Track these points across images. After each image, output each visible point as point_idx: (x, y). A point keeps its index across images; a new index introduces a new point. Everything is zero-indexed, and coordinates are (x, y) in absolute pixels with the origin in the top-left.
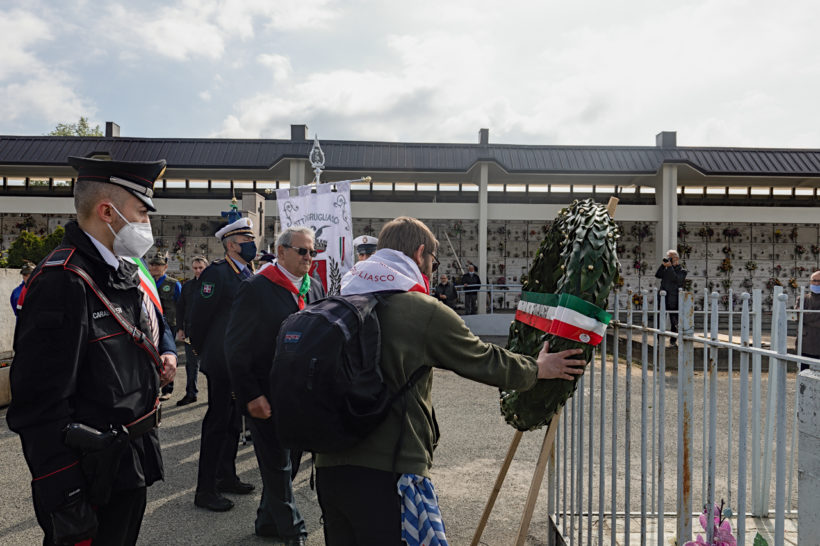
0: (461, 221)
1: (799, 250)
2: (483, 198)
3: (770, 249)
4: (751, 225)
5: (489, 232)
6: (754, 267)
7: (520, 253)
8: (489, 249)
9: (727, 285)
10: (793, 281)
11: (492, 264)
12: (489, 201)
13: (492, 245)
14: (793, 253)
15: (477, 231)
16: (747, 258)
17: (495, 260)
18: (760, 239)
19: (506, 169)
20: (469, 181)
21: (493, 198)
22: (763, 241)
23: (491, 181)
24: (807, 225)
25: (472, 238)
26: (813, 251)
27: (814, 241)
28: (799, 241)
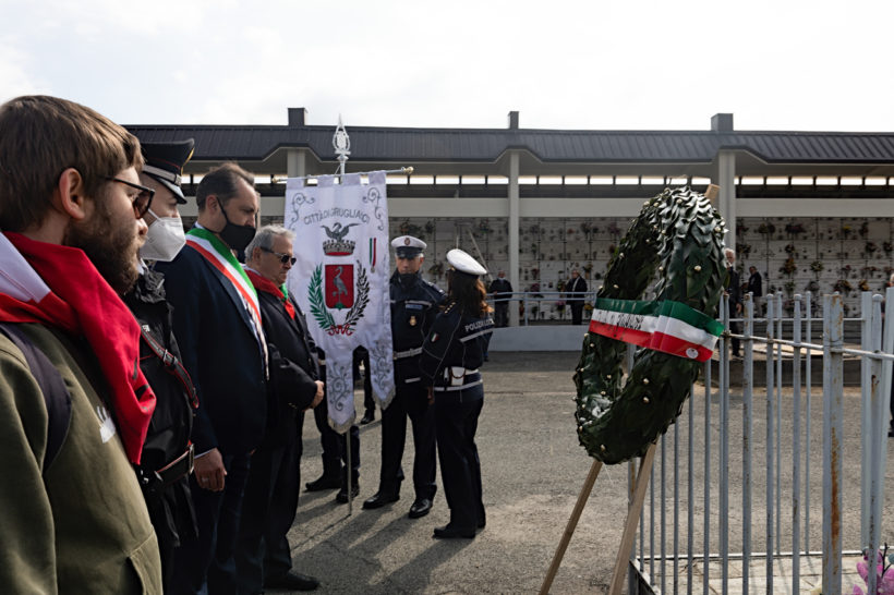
0: (487, 220)
1: (870, 248)
2: (514, 192)
3: (837, 247)
4: (817, 220)
5: (521, 231)
6: (821, 268)
7: (556, 255)
8: (520, 251)
9: (790, 288)
10: (864, 284)
11: (523, 269)
12: (521, 196)
13: (524, 247)
14: (863, 250)
15: (507, 231)
16: (812, 257)
17: (528, 264)
18: (827, 235)
19: (540, 158)
20: (497, 173)
21: (526, 191)
22: (831, 238)
23: (523, 173)
24: (879, 219)
25: (500, 239)
26: (885, 249)
27: (886, 237)
28: (871, 237)
